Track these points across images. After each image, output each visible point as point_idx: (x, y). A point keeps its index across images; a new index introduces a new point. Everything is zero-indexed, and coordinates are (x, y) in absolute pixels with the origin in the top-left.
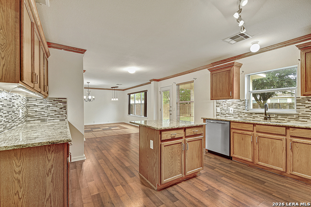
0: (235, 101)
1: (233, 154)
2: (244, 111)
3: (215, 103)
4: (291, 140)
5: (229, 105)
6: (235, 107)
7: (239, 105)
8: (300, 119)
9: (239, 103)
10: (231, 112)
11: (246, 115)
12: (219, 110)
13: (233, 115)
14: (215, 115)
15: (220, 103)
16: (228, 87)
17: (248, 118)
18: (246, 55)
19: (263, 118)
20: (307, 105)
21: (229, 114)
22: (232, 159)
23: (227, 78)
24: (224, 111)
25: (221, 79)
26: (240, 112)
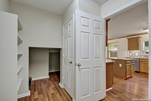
0: (139, 51)
2: (143, 55)
3: (129, 52)
5: (136, 53)
6: (138, 53)
9: (140, 52)
11: (144, 56)
12: (130, 54)
14: (129, 56)
15: (131, 52)
16: (137, 46)
17: (144, 58)
21: (135, 56)
22: (139, 73)
23: (136, 42)
24: (133, 55)
25: (133, 43)
26: (141, 55)
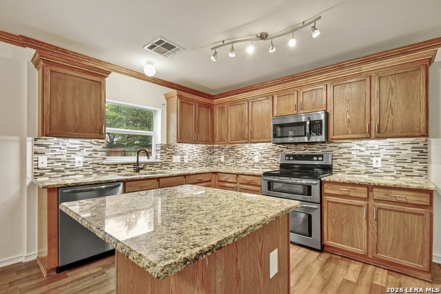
2: (105, 162)
3: (30, 144)
5: (73, 151)
6: (87, 154)
7: (96, 150)
8: (163, 167)
9: (95, 147)
10: (77, 165)
11: (108, 168)
12: (43, 162)
13: (82, 171)
15: (47, 146)
19: (133, 170)
20: (168, 152)
21: (71, 169)
23: (94, 96)
24: (60, 164)
25: (77, 93)
26: (98, 164)
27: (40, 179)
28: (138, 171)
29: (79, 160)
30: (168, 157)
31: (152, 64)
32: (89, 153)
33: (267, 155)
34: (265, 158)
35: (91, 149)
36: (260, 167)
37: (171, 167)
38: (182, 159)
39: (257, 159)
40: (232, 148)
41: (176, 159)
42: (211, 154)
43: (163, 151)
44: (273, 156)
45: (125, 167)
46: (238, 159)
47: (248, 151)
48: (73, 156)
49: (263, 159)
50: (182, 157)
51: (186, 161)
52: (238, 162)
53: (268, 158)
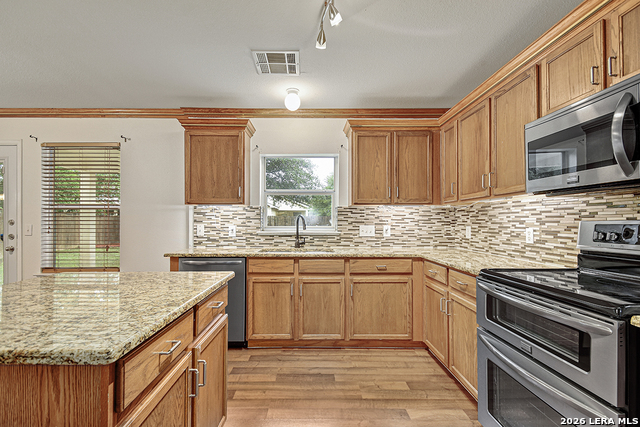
0: (239, 208)
1: (253, 333)
2: (259, 232)
3: (191, 213)
4: (352, 280)
5: (226, 219)
6: (240, 222)
7: (249, 218)
8: (343, 243)
9: (248, 214)
10: (230, 235)
11: (262, 240)
12: (201, 230)
13: (235, 241)
14: (191, 243)
15: (204, 214)
16: (234, 177)
17: (273, 247)
18: (263, 113)
19: (293, 244)
20: (350, 220)
21: (225, 239)
22: (246, 347)
23: (231, 154)
24: (214, 233)
25: (215, 154)
26: (251, 234)
27: (198, 247)
28: (298, 245)
29: (232, 228)
30: (351, 227)
31: (296, 93)
32: (242, 221)
33: (553, 227)
34: (548, 233)
35: (244, 216)
36: (538, 257)
37: (357, 244)
38: (379, 231)
39: (530, 236)
40: (483, 210)
41: (368, 231)
42: (449, 223)
43: (342, 218)
44: (568, 229)
45: (283, 240)
46: (493, 233)
47: (513, 216)
48: (227, 225)
49: (544, 236)
50: (379, 227)
51: (387, 235)
52: (494, 241)
53: (555, 234)
